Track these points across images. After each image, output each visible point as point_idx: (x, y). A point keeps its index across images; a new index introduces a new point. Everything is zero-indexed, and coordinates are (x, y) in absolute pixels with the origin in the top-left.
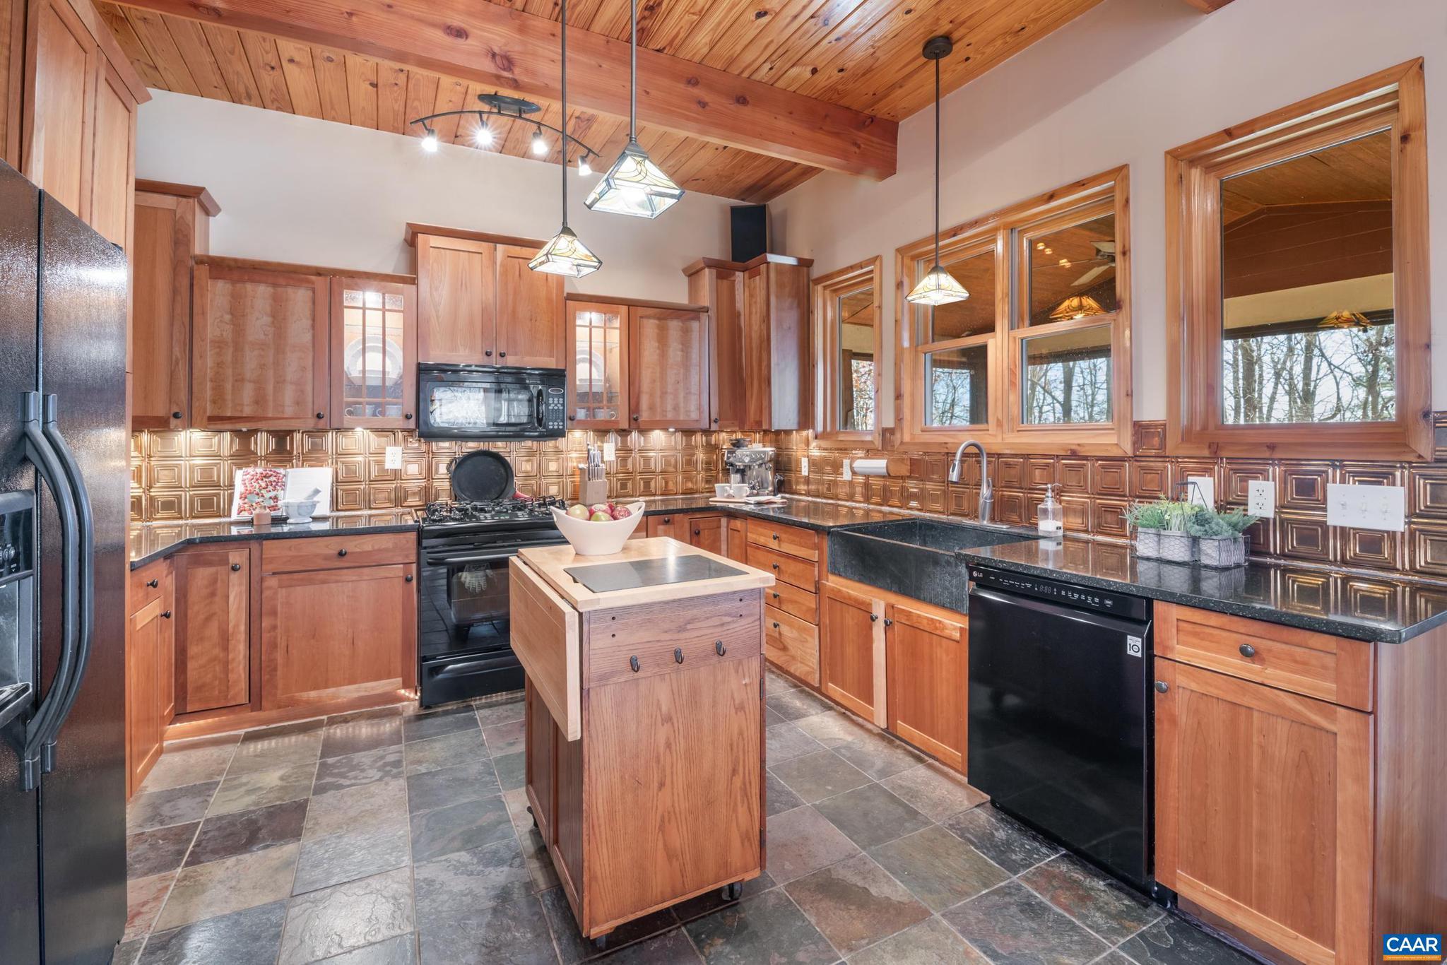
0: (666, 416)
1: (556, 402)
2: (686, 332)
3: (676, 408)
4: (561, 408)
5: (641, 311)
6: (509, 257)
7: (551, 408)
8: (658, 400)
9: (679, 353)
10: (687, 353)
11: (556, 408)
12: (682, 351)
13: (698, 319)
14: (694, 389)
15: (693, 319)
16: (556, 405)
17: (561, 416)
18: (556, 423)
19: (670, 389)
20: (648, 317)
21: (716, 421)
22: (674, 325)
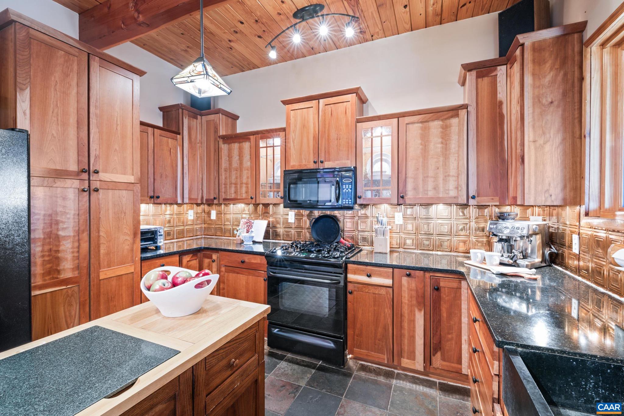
0: (427, 194)
1: (347, 187)
2: (446, 128)
3: (435, 188)
4: (350, 191)
5: (407, 119)
6: (326, 105)
7: (344, 191)
8: (421, 182)
9: (440, 146)
10: (446, 144)
11: (347, 191)
12: (442, 143)
13: (457, 115)
14: (453, 172)
15: (452, 117)
16: (347, 189)
17: (350, 196)
18: (347, 200)
19: (431, 173)
20: (413, 123)
21: (473, 197)
22: (435, 126)
